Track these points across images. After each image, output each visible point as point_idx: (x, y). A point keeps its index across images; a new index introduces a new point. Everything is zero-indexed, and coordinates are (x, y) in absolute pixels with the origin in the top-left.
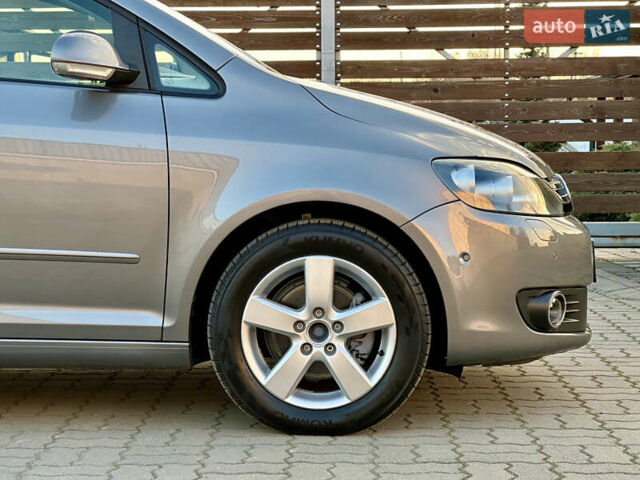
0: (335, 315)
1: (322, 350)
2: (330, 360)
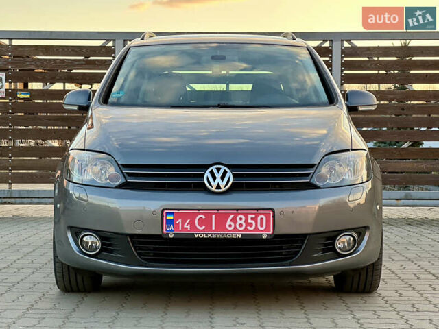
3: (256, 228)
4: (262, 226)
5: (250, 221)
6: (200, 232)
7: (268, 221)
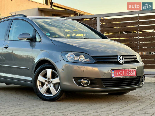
0: (51, 80)
1: (49, 86)
2: (50, 88)
3: (133, 75)
4: (134, 74)
5: (132, 72)
6: (121, 76)
7: (135, 72)
